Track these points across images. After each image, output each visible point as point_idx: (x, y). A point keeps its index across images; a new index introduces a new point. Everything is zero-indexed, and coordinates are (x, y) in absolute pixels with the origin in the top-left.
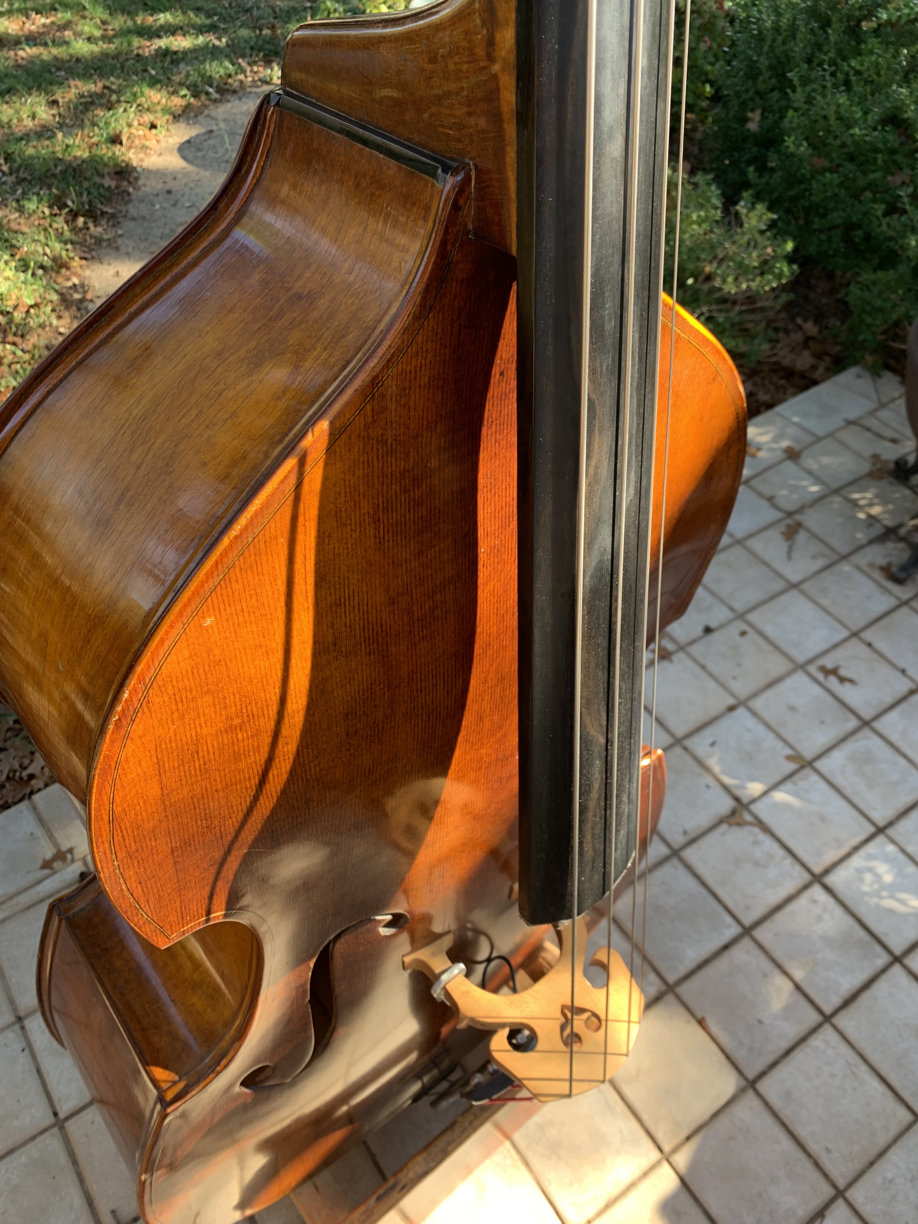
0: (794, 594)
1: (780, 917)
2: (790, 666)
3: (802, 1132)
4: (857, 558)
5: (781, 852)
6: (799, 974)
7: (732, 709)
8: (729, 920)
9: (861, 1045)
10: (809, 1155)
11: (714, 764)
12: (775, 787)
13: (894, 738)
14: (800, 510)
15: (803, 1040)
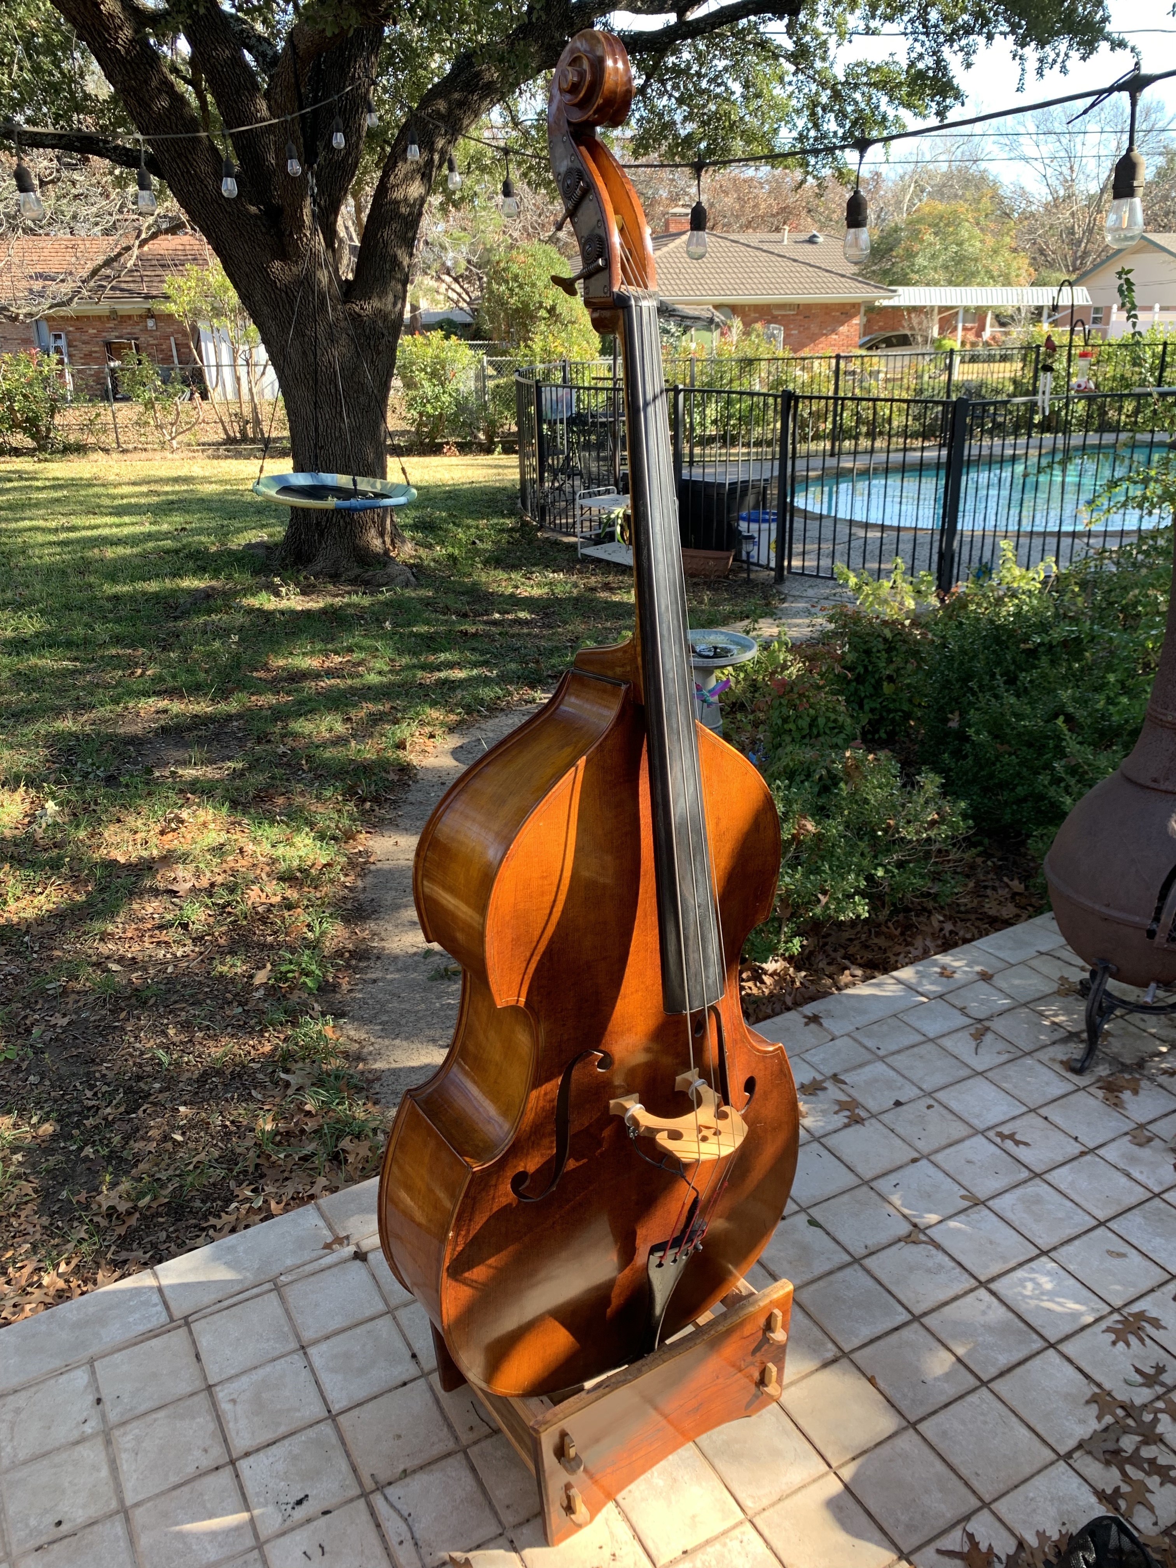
0: (979, 1081)
1: (946, 1309)
2: (971, 1131)
3: (954, 1460)
4: (1040, 1055)
5: (953, 1264)
6: (960, 1351)
7: (914, 1161)
8: (900, 1309)
9: (1013, 1404)
10: (961, 1478)
11: (896, 1199)
12: (950, 1217)
13: (1062, 1187)
14: (989, 1018)
15: (961, 1397)
